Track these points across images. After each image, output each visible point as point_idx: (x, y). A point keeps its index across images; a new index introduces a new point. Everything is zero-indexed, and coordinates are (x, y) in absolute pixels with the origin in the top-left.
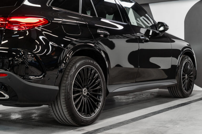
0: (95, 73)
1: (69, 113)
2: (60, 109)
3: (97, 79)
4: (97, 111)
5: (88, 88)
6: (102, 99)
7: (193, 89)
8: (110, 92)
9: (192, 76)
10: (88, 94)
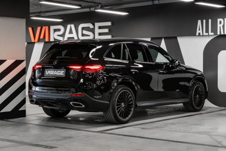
0: (129, 94)
1: (114, 116)
2: (109, 114)
3: (130, 98)
4: (130, 116)
5: (124, 103)
6: (132, 109)
7: (204, 106)
8: (138, 105)
9: (203, 96)
10: (124, 106)
